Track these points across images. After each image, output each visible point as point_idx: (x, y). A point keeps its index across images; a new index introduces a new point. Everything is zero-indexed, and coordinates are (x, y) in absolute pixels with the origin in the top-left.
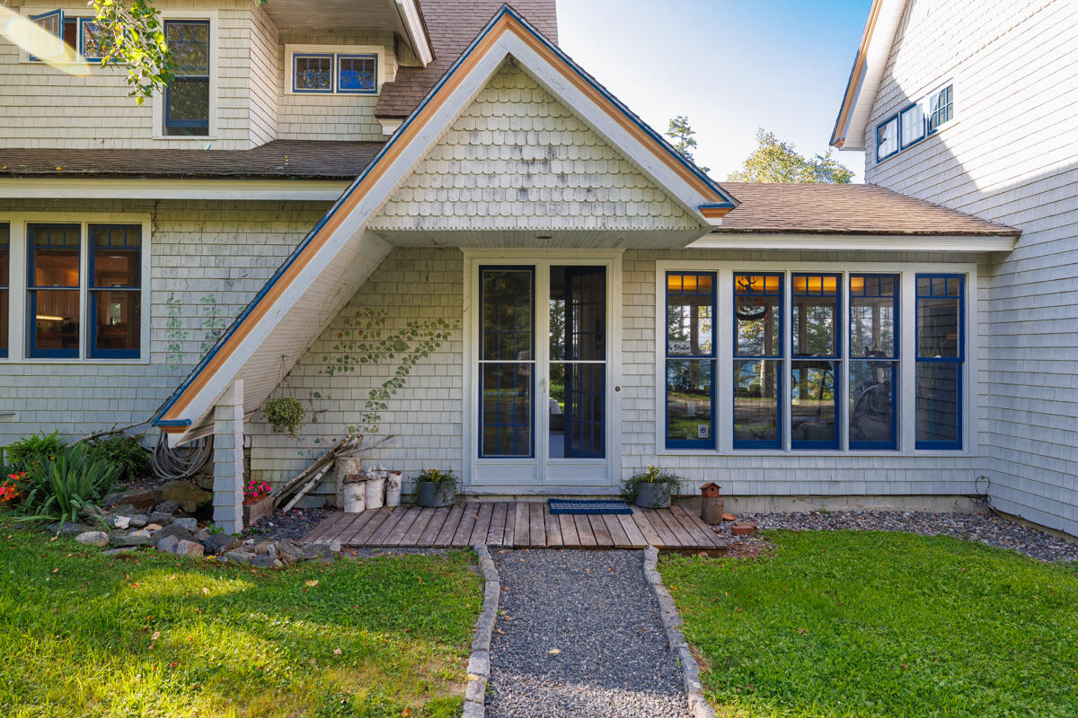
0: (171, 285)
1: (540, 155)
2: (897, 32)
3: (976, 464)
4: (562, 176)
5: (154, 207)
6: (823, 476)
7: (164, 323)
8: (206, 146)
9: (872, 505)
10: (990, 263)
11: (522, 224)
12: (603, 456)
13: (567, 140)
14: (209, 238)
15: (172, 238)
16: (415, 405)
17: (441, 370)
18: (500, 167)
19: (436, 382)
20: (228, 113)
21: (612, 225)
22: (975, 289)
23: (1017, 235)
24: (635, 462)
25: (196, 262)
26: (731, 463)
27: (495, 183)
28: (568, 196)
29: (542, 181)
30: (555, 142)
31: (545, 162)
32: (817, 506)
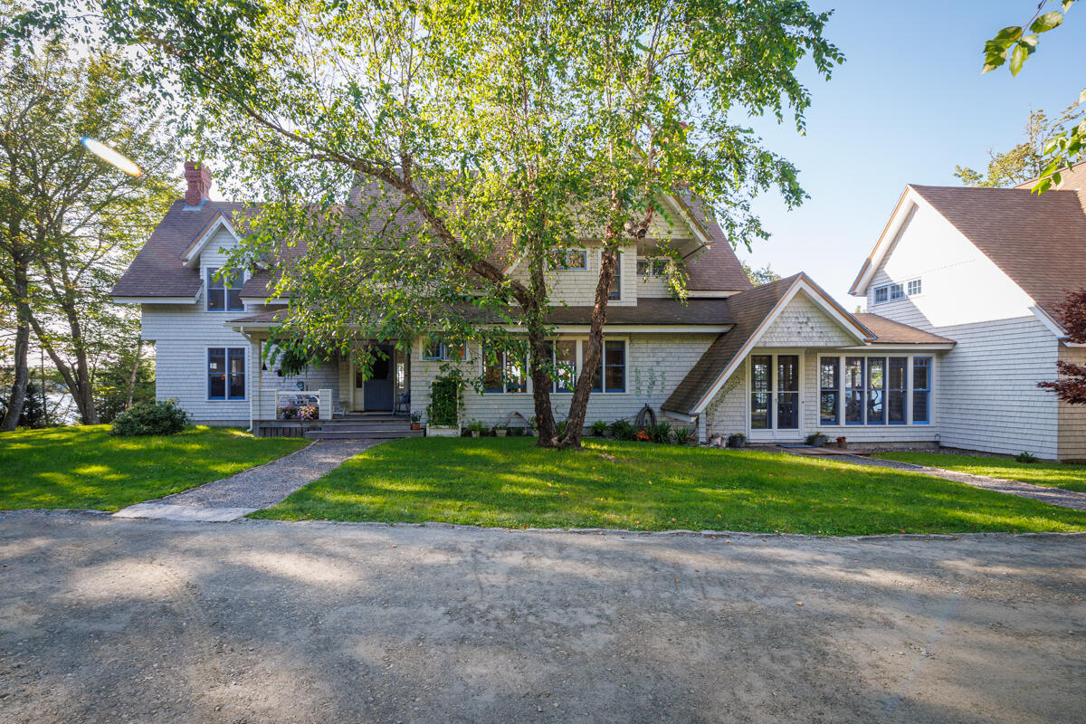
0: (636, 364)
1: (805, 320)
2: (888, 250)
3: (935, 430)
4: (812, 328)
5: (630, 335)
6: (879, 434)
7: (634, 379)
8: (619, 305)
9: (896, 445)
10: (942, 354)
11: (799, 344)
12: (797, 428)
13: (814, 315)
14: (650, 346)
15: (637, 346)
16: (727, 409)
17: (737, 396)
18: (791, 325)
19: (735, 400)
20: (628, 291)
21: (829, 345)
22: (935, 365)
23: (955, 343)
24: (809, 430)
25: (646, 355)
26: (845, 430)
27: (790, 330)
28: (814, 334)
29: (806, 329)
30: (810, 316)
31: (806, 323)
32: (876, 446)
